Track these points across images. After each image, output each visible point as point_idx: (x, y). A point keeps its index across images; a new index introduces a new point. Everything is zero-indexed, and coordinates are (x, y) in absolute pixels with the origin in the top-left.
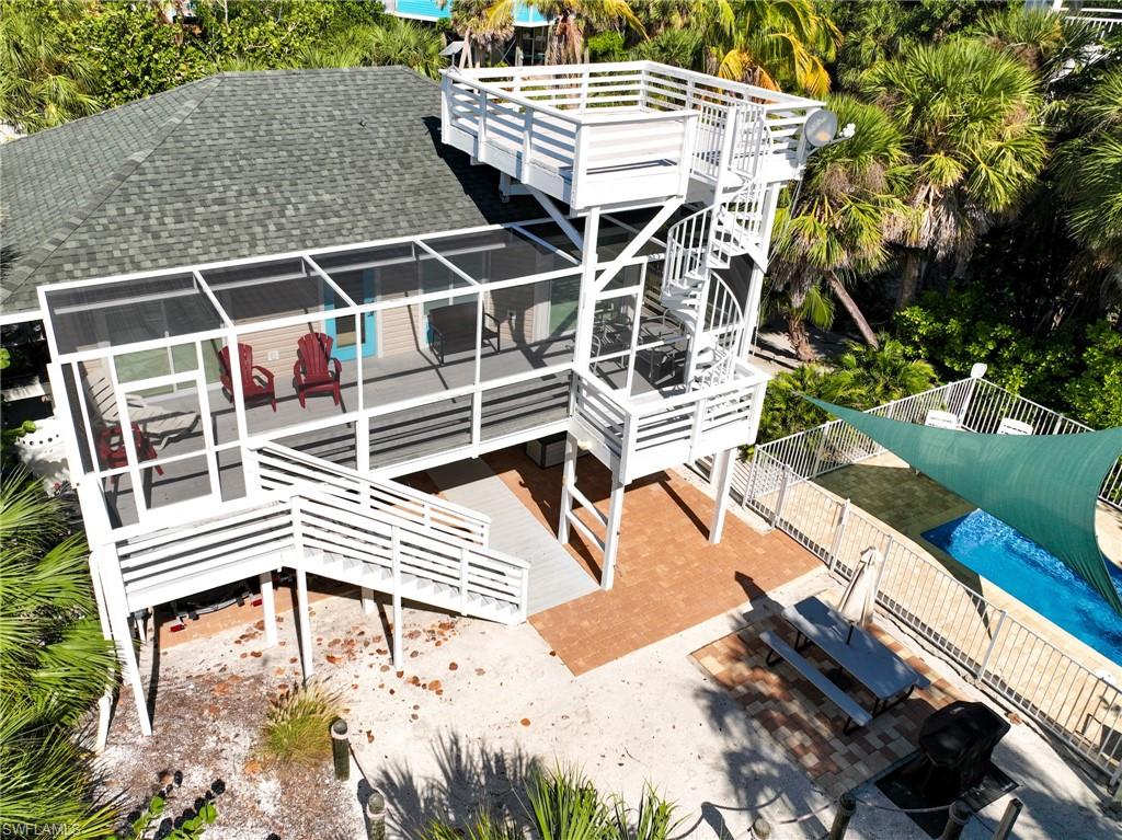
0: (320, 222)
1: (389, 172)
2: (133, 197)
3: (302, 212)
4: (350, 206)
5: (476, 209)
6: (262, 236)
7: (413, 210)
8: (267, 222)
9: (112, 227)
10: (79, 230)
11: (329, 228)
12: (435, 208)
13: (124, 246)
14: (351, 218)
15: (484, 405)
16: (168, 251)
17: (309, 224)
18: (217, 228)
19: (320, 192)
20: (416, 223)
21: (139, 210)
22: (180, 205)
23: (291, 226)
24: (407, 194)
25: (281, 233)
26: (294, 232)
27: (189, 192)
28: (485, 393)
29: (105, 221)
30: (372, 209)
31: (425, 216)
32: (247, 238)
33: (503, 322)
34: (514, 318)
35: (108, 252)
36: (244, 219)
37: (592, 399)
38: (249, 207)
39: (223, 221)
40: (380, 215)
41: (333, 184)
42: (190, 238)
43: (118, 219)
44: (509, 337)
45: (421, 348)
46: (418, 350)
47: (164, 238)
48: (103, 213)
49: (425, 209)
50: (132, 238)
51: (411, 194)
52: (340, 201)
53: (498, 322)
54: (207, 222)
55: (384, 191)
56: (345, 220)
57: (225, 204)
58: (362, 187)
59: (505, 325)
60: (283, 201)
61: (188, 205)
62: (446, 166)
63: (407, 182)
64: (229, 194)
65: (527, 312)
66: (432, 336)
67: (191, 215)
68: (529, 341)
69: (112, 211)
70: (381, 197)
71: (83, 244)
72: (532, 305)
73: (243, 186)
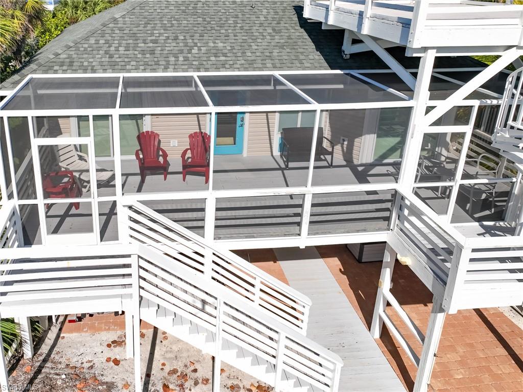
0: (213, 58)
1: (264, 34)
2: (106, 35)
3: (203, 51)
4: (234, 51)
5: (323, 61)
6: (174, 63)
7: (277, 58)
8: (179, 55)
9: (89, 49)
10: (70, 49)
11: (218, 63)
12: (293, 57)
13: (91, 60)
14: (234, 58)
15: (313, 205)
16: (115, 65)
17: (205, 59)
18: (148, 56)
19: (217, 41)
20: (278, 65)
21: (107, 42)
22: (131, 41)
23: (193, 59)
24: (275, 47)
25: (186, 63)
26: (194, 63)
27: (139, 35)
28: (315, 195)
29: (86, 46)
30: (250, 54)
31: (285, 62)
32: (164, 63)
33: (336, 145)
34: (346, 143)
35: (81, 62)
36: (166, 52)
37: (413, 219)
38: (171, 46)
39: (152, 52)
40: (253, 58)
41: (226, 38)
42: (130, 60)
43: (95, 46)
44: (341, 157)
45: (274, 154)
46: (272, 155)
47: (116, 58)
48: (87, 42)
49: (286, 58)
50: (97, 56)
51: (278, 48)
52: (229, 48)
53: (333, 145)
54: (143, 52)
55: (259, 44)
56: (229, 59)
57: (157, 43)
58: (245, 41)
59: (338, 148)
60: (193, 44)
61: (136, 42)
62: (305, 34)
63: (277, 41)
64: (161, 38)
65: (356, 140)
66: (282, 147)
67: (135, 47)
68: (356, 162)
69: (92, 41)
70: (256, 47)
71: (70, 57)
72: (361, 136)
73: (171, 35)
